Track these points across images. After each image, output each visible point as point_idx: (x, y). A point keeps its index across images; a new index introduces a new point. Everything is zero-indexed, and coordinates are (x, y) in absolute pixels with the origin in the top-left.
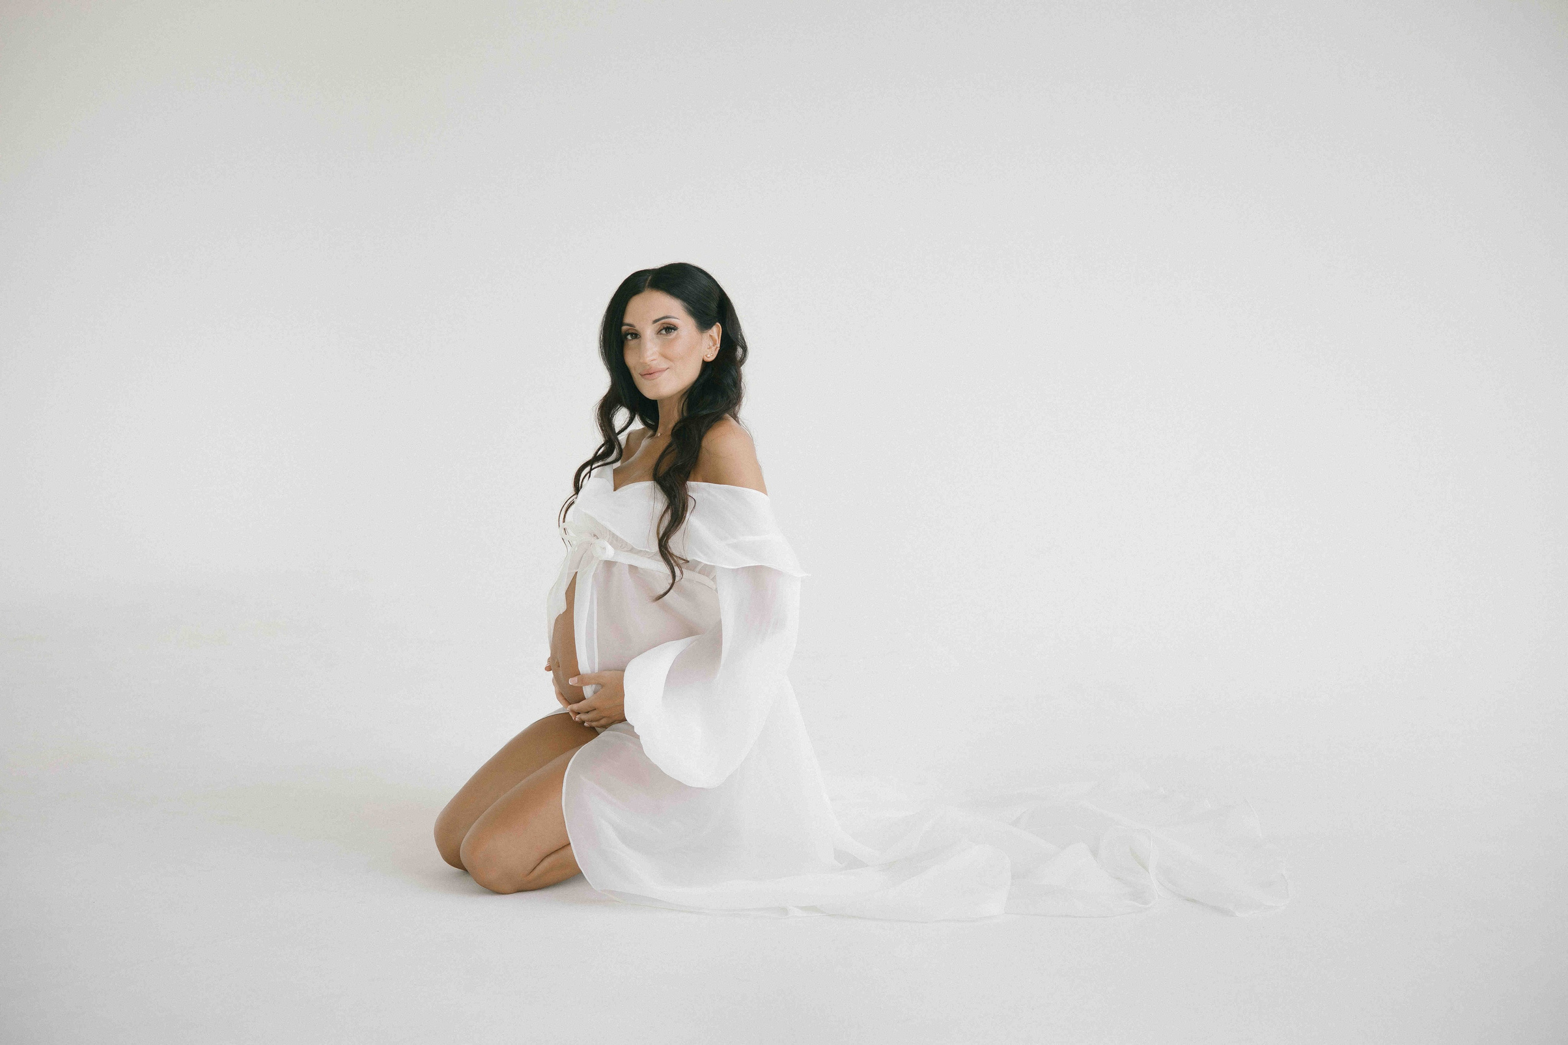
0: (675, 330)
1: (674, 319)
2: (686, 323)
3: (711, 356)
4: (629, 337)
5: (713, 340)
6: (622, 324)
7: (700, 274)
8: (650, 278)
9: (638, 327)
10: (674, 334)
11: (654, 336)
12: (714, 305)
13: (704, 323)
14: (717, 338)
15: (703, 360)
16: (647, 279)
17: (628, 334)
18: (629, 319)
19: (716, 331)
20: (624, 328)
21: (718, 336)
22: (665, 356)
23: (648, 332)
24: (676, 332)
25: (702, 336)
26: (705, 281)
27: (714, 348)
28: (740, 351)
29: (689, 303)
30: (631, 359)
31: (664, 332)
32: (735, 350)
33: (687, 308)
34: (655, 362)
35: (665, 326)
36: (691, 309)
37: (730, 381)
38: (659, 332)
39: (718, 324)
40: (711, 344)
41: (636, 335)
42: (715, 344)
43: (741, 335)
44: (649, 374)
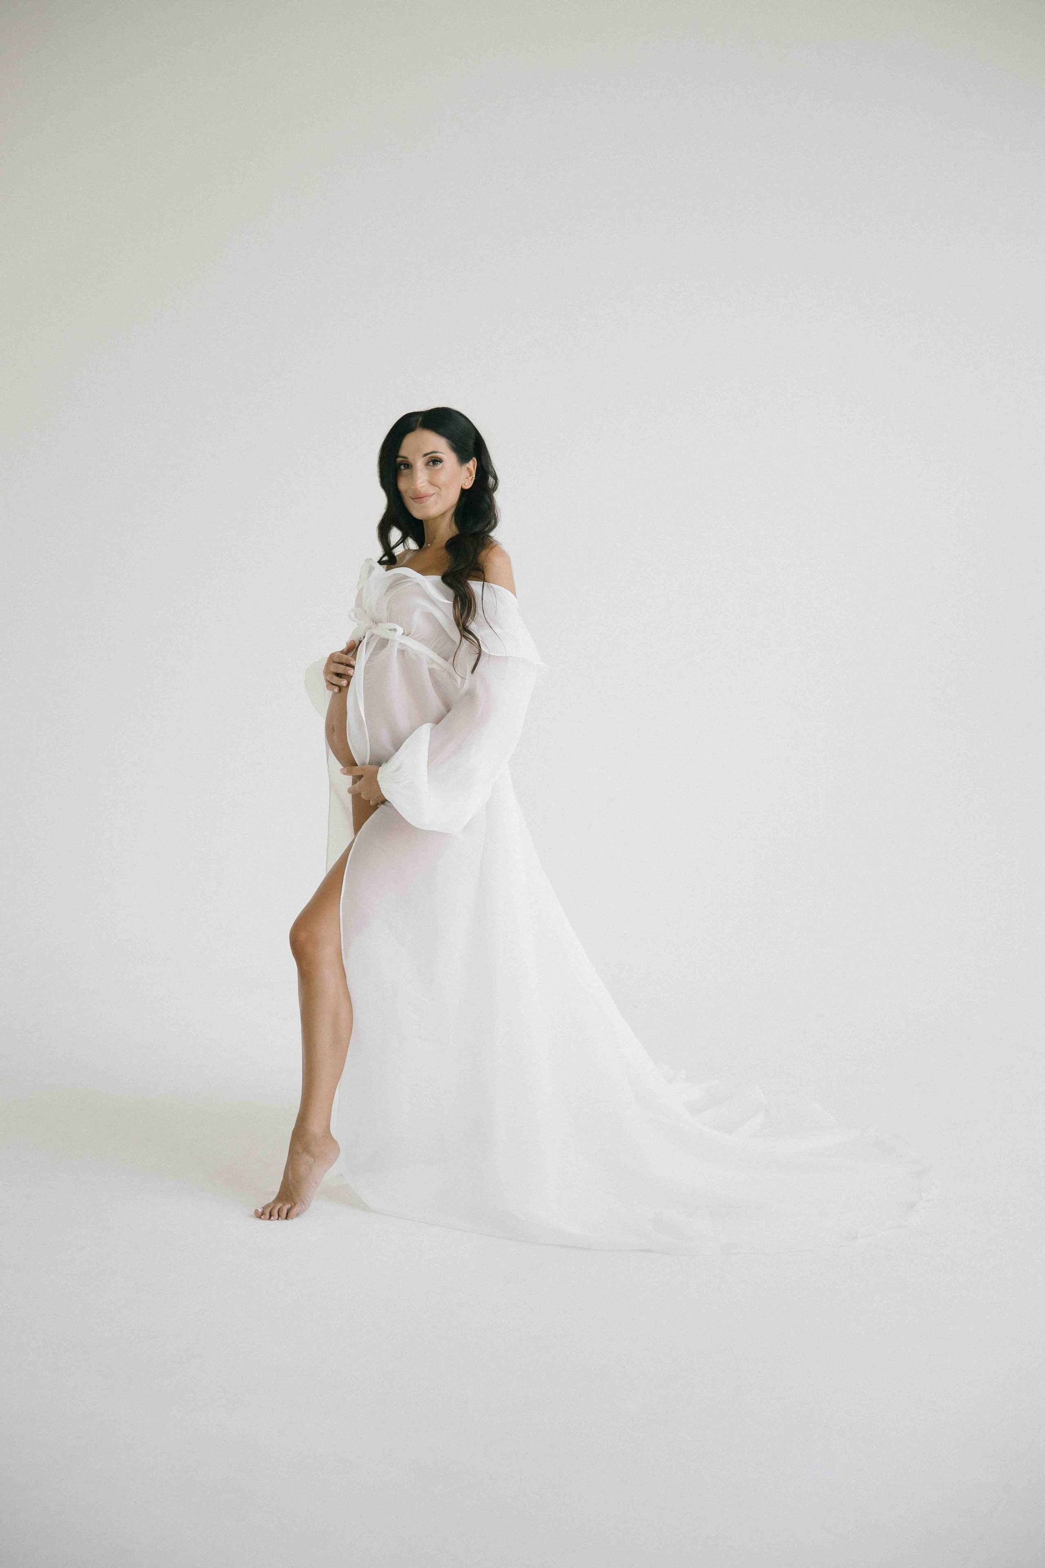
0: (440, 462)
1: (437, 454)
2: (449, 457)
3: (468, 485)
4: (402, 467)
5: (469, 472)
6: (398, 456)
7: (460, 417)
8: (421, 419)
9: (410, 459)
10: (440, 466)
11: (424, 467)
12: (471, 443)
13: (463, 458)
14: (472, 470)
15: (462, 488)
16: (418, 420)
17: (402, 465)
18: (403, 452)
19: (472, 464)
20: (399, 459)
21: (474, 467)
22: (432, 483)
23: (419, 464)
24: (441, 464)
25: (461, 468)
26: (464, 423)
27: (470, 478)
28: (491, 480)
29: (453, 442)
30: (403, 485)
31: (431, 464)
32: (487, 479)
33: (450, 445)
34: (424, 488)
35: (433, 459)
36: (454, 445)
37: (486, 506)
38: (427, 464)
39: (474, 458)
40: (468, 475)
41: (408, 466)
42: (471, 475)
43: (492, 467)
44: (419, 498)
